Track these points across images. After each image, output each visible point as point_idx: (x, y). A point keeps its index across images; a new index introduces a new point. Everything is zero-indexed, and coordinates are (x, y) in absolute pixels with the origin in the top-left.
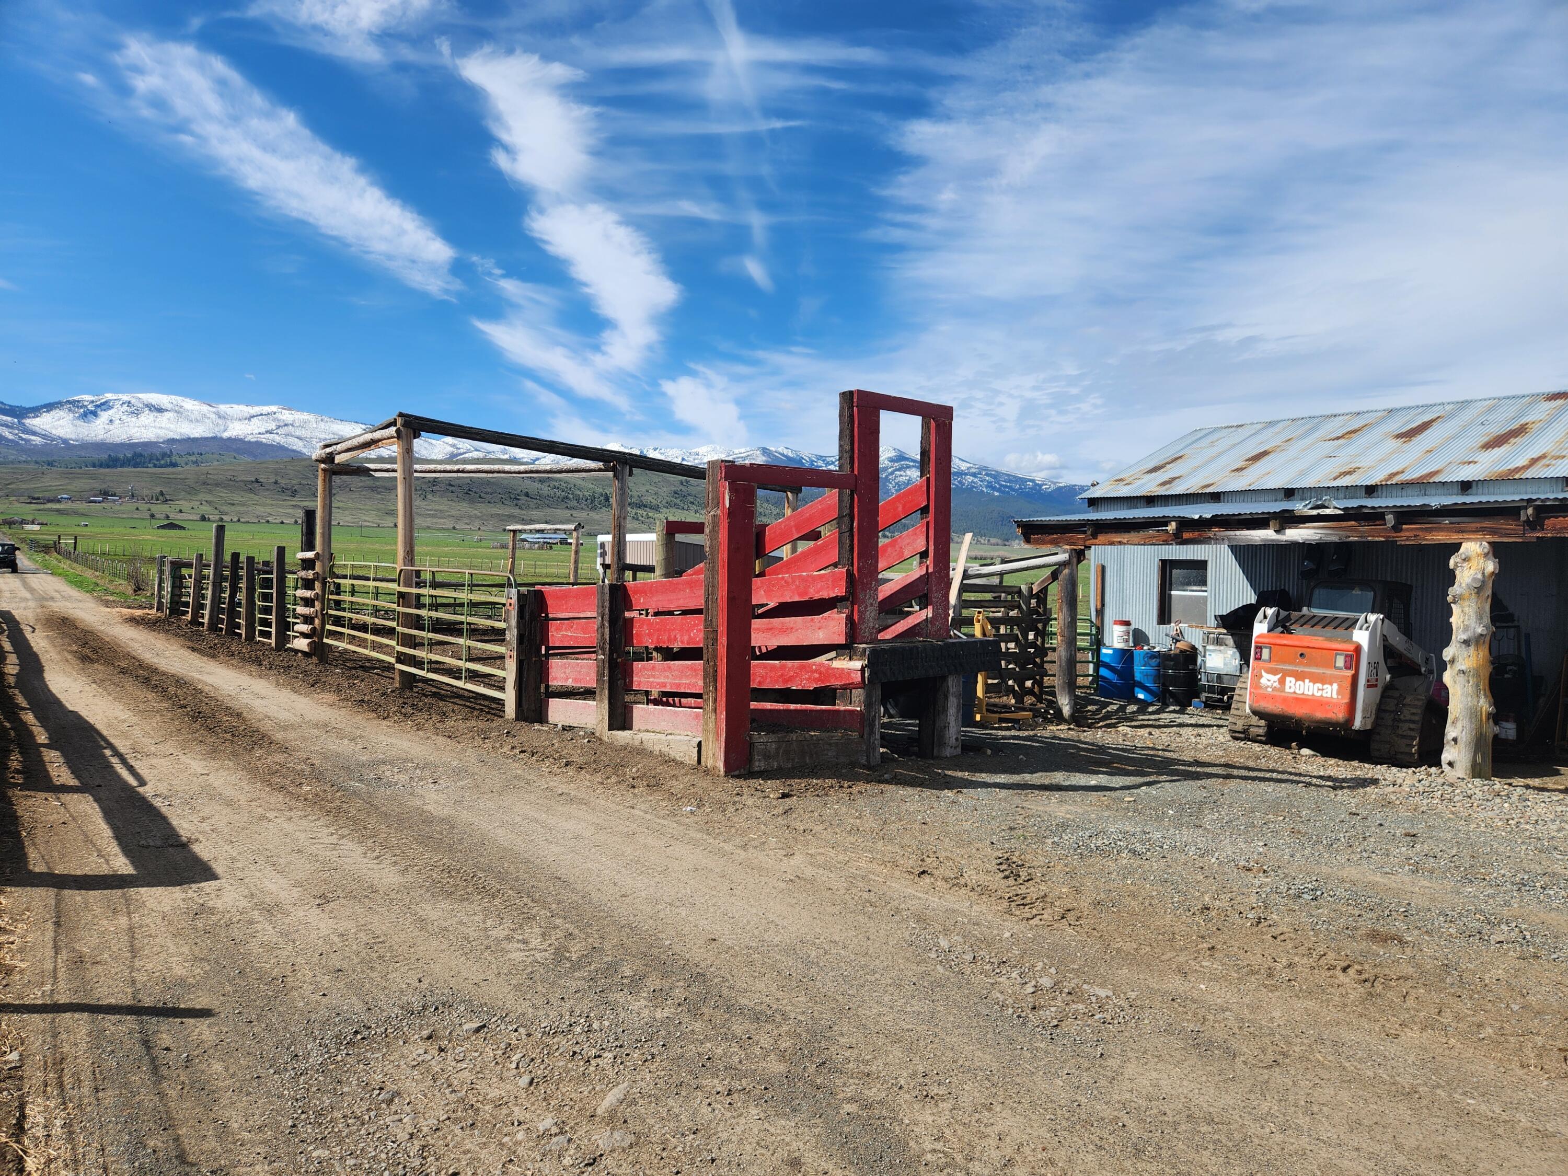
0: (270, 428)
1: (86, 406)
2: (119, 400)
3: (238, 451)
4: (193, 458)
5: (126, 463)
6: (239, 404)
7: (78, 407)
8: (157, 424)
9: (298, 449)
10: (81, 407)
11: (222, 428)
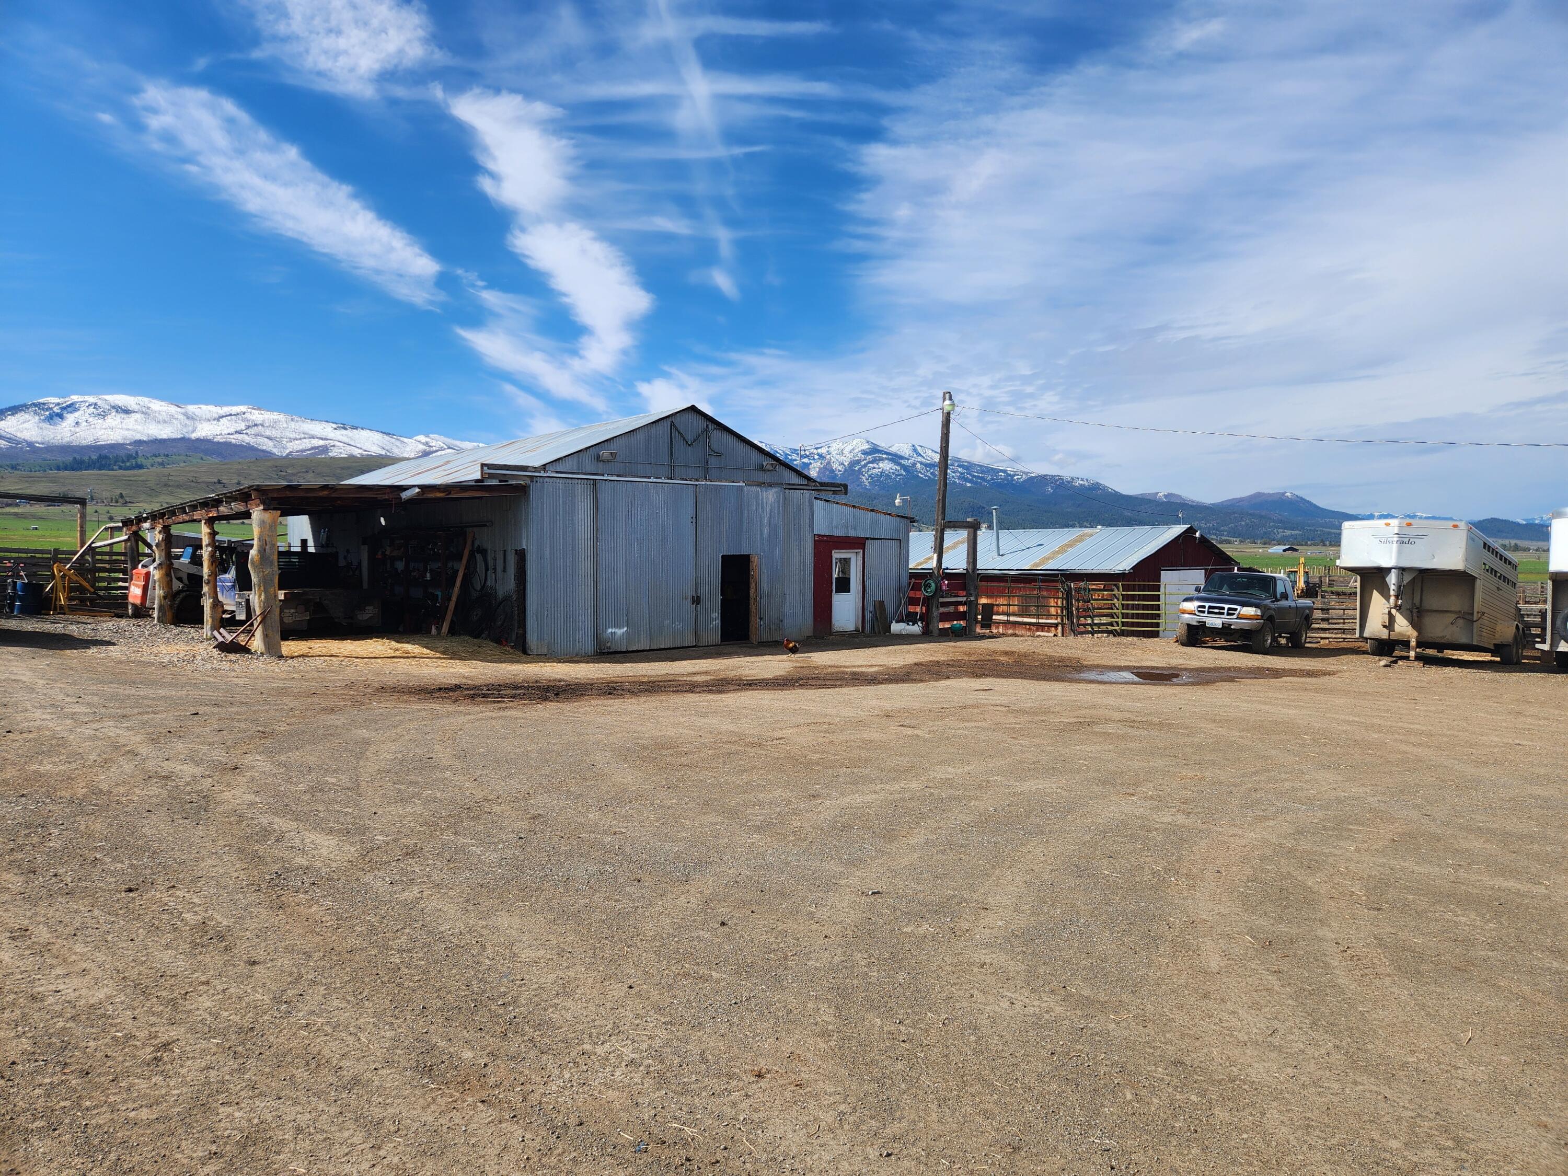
0: (239, 429)
1: (51, 409)
2: (85, 402)
3: (207, 452)
4: (159, 460)
5: (91, 465)
6: (207, 404)
7: (43, 409)
8: (124, 426)
9: (268, 449)
10: (47, 410)
11: (191, 429)
